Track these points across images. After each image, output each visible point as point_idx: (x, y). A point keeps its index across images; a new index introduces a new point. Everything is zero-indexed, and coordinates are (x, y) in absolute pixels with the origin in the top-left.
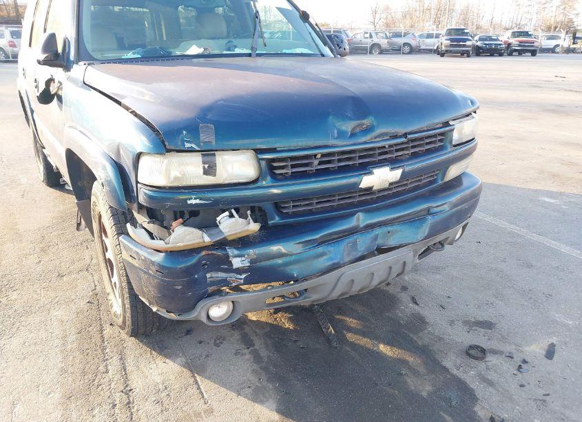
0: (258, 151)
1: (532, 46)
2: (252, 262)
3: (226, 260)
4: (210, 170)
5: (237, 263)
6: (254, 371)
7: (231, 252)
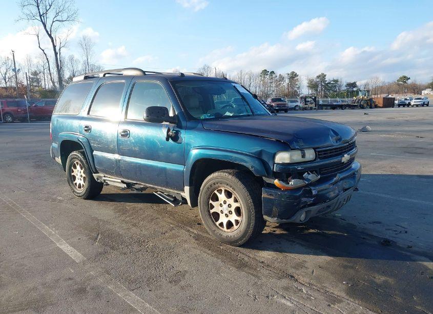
0: (315, 149)
1: (285, 107)
2: (318, 192)
3: (310, 191)
4: (303, 156)
5: (314, 192)
6: (306, 249)
7: (312, 188)
